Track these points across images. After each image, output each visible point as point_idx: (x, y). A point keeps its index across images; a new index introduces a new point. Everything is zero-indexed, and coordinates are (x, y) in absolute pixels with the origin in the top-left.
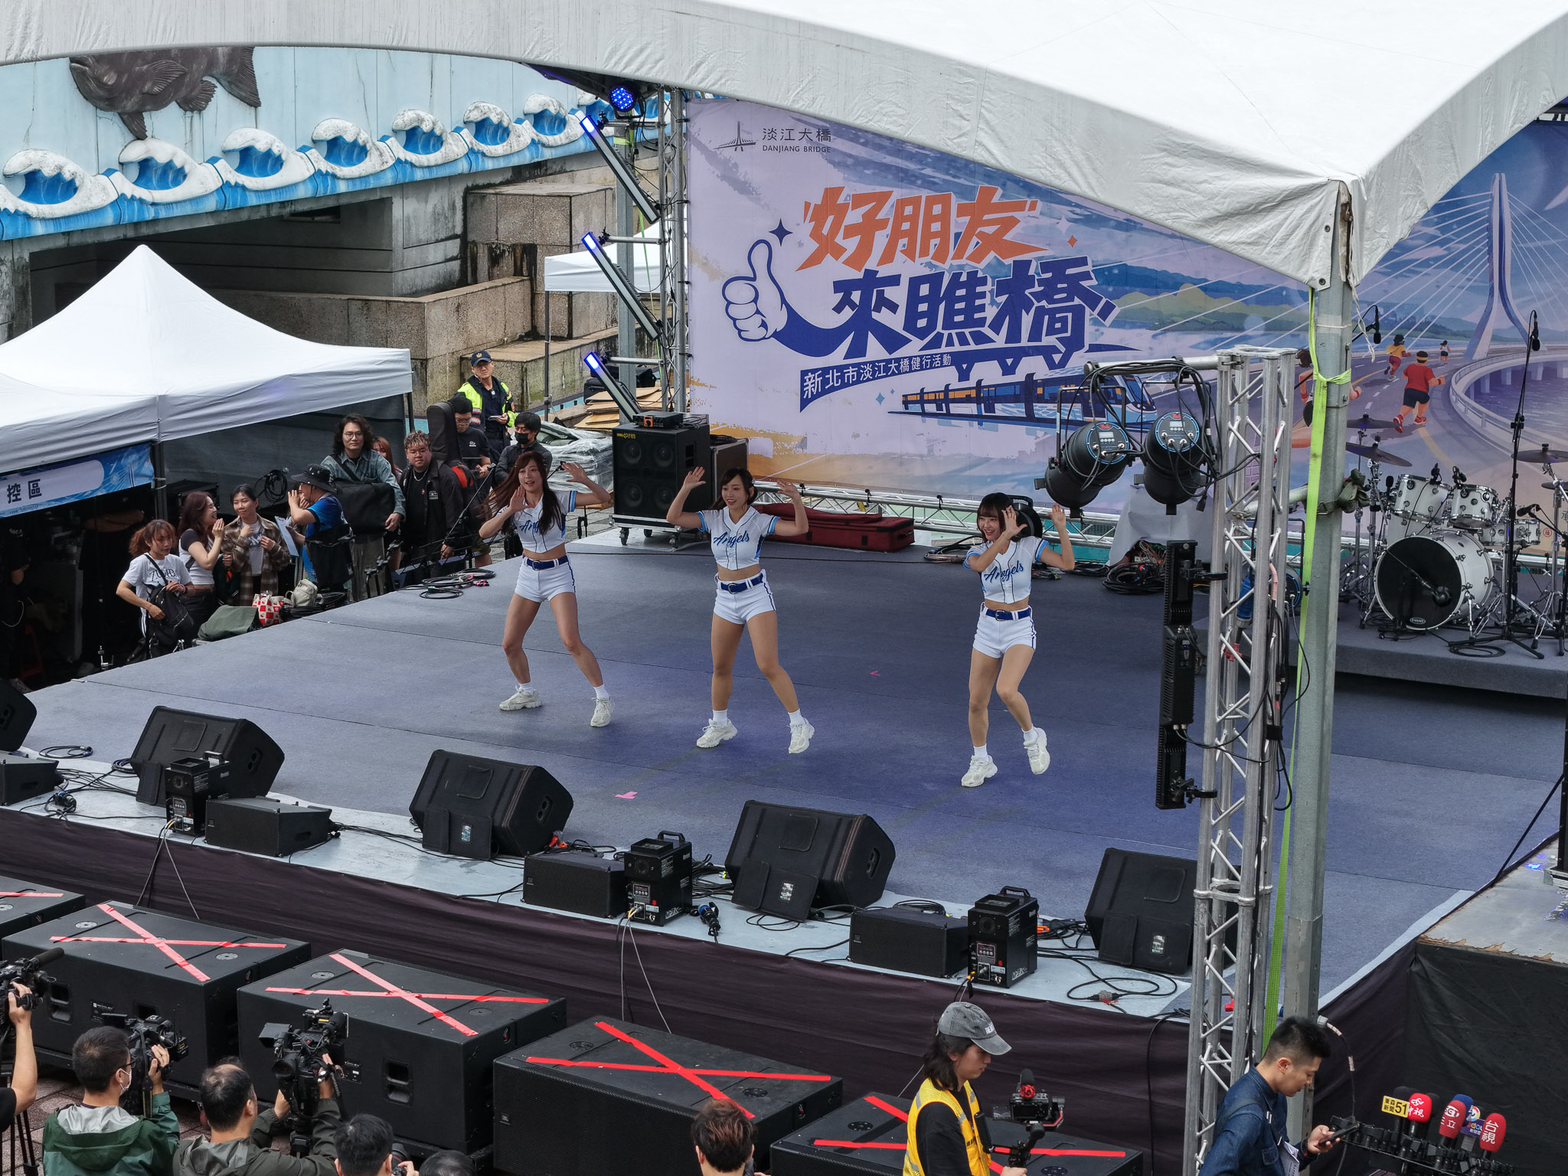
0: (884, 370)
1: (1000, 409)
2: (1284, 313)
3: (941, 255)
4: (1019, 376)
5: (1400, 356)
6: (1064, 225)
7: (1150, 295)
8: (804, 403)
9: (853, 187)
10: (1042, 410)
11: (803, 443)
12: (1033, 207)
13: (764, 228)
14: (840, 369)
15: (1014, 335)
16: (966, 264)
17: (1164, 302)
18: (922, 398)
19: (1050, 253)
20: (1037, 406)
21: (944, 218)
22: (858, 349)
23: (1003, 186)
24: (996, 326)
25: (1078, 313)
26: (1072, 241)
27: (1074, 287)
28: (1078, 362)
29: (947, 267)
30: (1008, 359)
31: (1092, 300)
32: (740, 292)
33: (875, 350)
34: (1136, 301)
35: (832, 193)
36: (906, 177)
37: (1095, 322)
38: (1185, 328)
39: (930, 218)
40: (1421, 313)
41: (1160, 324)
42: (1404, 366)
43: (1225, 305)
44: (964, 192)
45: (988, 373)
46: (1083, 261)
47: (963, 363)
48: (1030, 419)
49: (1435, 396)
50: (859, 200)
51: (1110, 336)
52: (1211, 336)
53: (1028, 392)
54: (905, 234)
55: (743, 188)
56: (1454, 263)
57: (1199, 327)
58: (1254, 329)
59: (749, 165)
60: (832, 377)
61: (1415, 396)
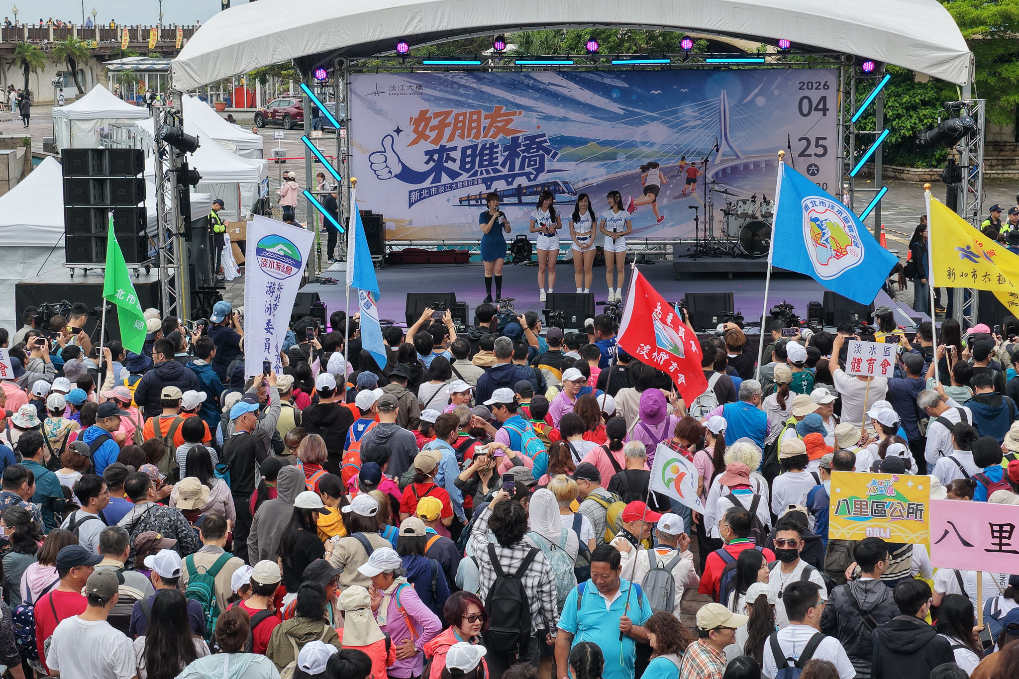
0: (450, 187)
1: (506, 200)
2: (634, 151)
3: (477, 136)
4: (515, 185)
5: (684, 165)
6: (535, 121)
7: (575, 147)
8: (411, 205)
9: (433, 109)
10: (525, 199)
11: (411, 222)
12: (520, 113)
13: (390, 129)
14: (428, 189)
15: (512, 168)
16: (489, 140)
17: (579, 150)
18: (469, 198)
19: (528, 133)
20: (523, 198)
21: (478, 121)
22: (437, 179)
23: (506, 106)
24: (503, 165)
25: (542, 158)
26: (539, 127)
27: (540, 146)
28: (543, 178)
29: (480, 142)
30: (507, 178)
31: (548, 151)
32: (378, 159)
33: (445, 179)
34: (569, 150)
35: (423, 113)
36: (459, 104)
37: (549, 160)
38: (590, 160)
39: (471, 121)
40: (692, 147)
41: (579, 159)
42: (685, 169)
43: (608, 149)
44: (487, 109)
45: (500, 186)
46: (544, 135)
47: (488, 182)
48: (520, 203)
49: (700, 181)
50: (437, 115)
51: (556, 165)
52: (602, 163)
53: (519, 192)
54: (459, 128)
55: (380, 112)
56: (705, 126)
57: (597, 159)
58: (621, 158)
59: (383, 102)
60: (425, 193)
61: (691, 180)
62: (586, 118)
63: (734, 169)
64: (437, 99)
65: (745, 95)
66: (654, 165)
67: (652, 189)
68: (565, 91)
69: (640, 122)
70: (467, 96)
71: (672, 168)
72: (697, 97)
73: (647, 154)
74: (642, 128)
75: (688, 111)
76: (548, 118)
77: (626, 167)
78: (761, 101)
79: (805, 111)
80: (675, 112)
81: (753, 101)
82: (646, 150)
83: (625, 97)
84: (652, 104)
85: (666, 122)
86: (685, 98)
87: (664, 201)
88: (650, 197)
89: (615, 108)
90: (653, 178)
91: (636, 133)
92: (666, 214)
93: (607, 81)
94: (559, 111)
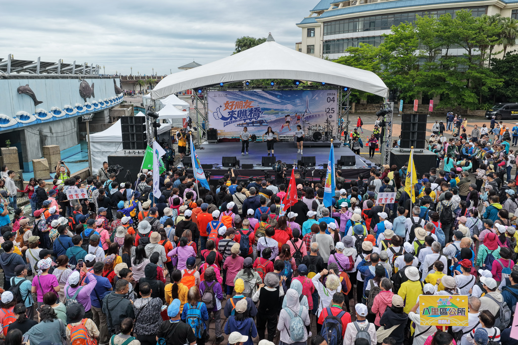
0: (235, 122)
1: (249, 125)
2: (283, 112)
3: (242, 108)
4: (252, 121)
5: (296, 115)
6: (257, 104)
8: (224, 126)
9: (230, 101)
10: (254, 125)
11: (224, 131)
12: (253, 102)
13: (219, 106)
15: (251, 116)
16: (245, 109)
17: (269, 111)
18: (240, 124)
19: (255, 107)
21: (242, 104)
22: (231, 119)
23: (250, 100)
24: (249, 116)
25: (259, 113)
27: (258, 111)
28: (259, 119)
29: (242, 109)
30: (250, 119)
31: (260, 112)
32: (216, 114)
33: (233, 119)
34: (266, 112)
35: (227, 102)
36: (237, 99)
37: (261, 114)
39: (240, 104)
41: (268, 114)
43: (276, 111)
44: (244, 101)
45: (248, 121)
46: (259, 108)
47: (245, 120)
48: (253, 126)
50: (231, 102)
51: (263, 116)
52: (275, 115)
53: (253, 123)
54: (237, 106)
55: (216, 102)
56: (302, 105)
57: (273, 114)
58: (280, 114)
59: (216, 99)
60: (228, 123)
61: (298, 119)
62: (271, 103)
63: (310, 116)
64: (231, 98)
65: (313, 97)
66: (289, 116)
67: (288, 122)
68: (265, 96)
69: (285, 104)
70: (239, 97)
71: (293, 116)
72: (300, 97)
73: (287, 113)
74: (286, 106)
75: (298, 101)
76: (261, 103)
77: (281, 116)
78: (317, 98)
79: (329, 101)
80: (294, 101)
81: (315, 98)
82: (286, 111)
83: (281, 97)
84: (288, 99)
85: (292, 104)
86: (297, 98)
87: (291, 125)
88: (288, 124)
89: (278, 100)
90: (288, 119)
91: (284, 107)
92: (292, 128)
93: (276, 93)
94: (264, 101)
